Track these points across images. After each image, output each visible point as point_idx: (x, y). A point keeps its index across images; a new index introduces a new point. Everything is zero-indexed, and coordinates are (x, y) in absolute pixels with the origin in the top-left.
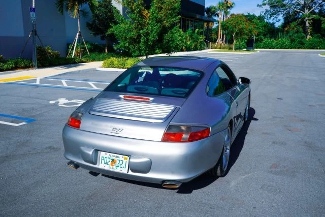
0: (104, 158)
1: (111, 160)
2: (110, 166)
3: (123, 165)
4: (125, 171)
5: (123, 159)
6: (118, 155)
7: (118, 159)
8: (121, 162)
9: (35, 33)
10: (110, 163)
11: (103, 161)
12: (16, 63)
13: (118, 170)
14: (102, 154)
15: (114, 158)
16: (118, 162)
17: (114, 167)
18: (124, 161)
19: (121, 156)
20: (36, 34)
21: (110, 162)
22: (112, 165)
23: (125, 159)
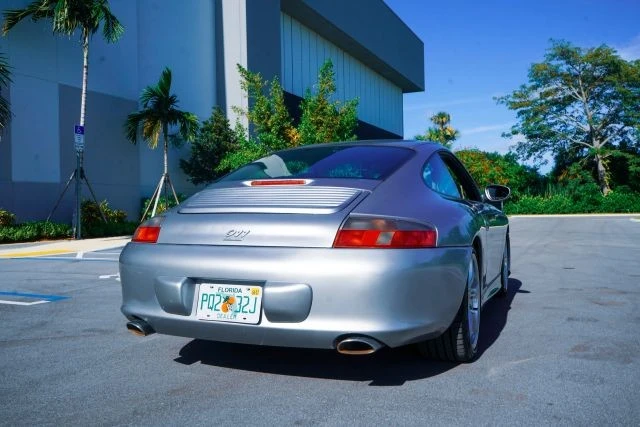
0: (207, 297)
1: (223, 300)
2: (221, 312)
3: (250, 307)
4: (253, 319)
5: (249, 294)
6: (239, 287)
7: (239, 294)
8: (245, 301)
9: (80, 173)
10: (219, 307)
11: (205, 304)
12: (40, 230)
13: (239, 319)
14: (203, 289)
15: (228, 294)
16: (237, 301)
17: (230, 313)
18: (252, 298)
19: (244, 288)
20: (82, 176)
21: (222, 304)
22: (226, 309)
23: (254, 293)
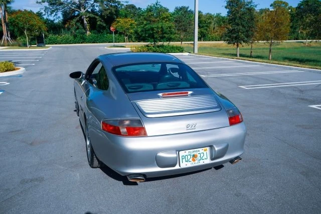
0: (184, 157)
1: (192, 157)
2: (192, 162)
3: (205, 157)
4: (208, 161)
5: (203, 151)
6: (198, 149)
7: (199, 152)
8: (202, 155)
10: (191, 160)
11: (184, 160)
13: (201, 163)
14: (182, 153)
15: (195, 153)
16: (199, 155)
17: (196, 161)
18: (205, 153)
19: (200, 149)
22: (194, 160)
23: (205, 151)
